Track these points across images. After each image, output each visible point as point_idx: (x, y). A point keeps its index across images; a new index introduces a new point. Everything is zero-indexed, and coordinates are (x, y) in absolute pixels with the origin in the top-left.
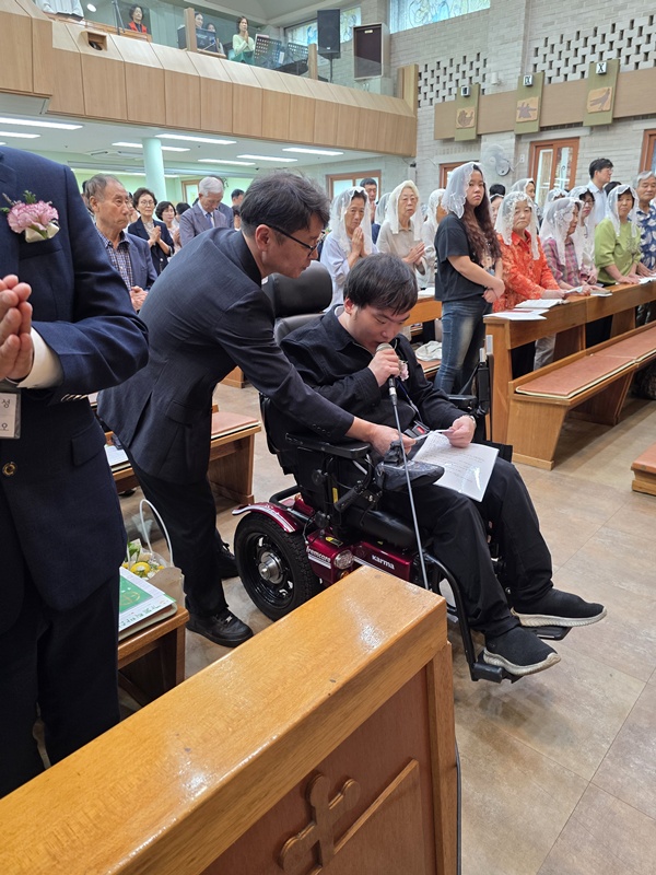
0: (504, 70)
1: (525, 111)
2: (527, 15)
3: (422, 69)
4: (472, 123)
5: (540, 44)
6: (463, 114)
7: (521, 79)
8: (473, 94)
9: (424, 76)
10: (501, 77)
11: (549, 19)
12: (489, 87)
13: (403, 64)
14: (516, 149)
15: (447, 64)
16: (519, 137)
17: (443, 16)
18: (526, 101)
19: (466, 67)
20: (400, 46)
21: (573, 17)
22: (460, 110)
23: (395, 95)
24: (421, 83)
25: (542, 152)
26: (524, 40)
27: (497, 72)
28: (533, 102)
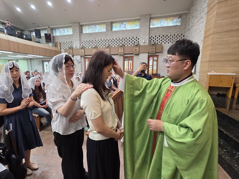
0: (76, 45)
1: (81, 52)
2: (80, 36)
3: (61, 43)
4: (72, 53)
5: (83, 41)
6: (70, 51)
7: (80, 47)
8: (71, 48)
9: (61, 44)
10: (76, 46)
11: (84, 38)
12: (74, 47)
13: (57, 41)
14: (81, 58)
15: (66, 42)
16: (81, 56)
17: (64, 34)
18: (82, 50)
19: (70, 43)
20: (56, 38)
21: (88, 38)
22: (69, 51)
23: (56, 47)
24: (61, 45)
25: (86, 59)
26: (80, 40)
27: (75, 45)
28: (83, 51)
